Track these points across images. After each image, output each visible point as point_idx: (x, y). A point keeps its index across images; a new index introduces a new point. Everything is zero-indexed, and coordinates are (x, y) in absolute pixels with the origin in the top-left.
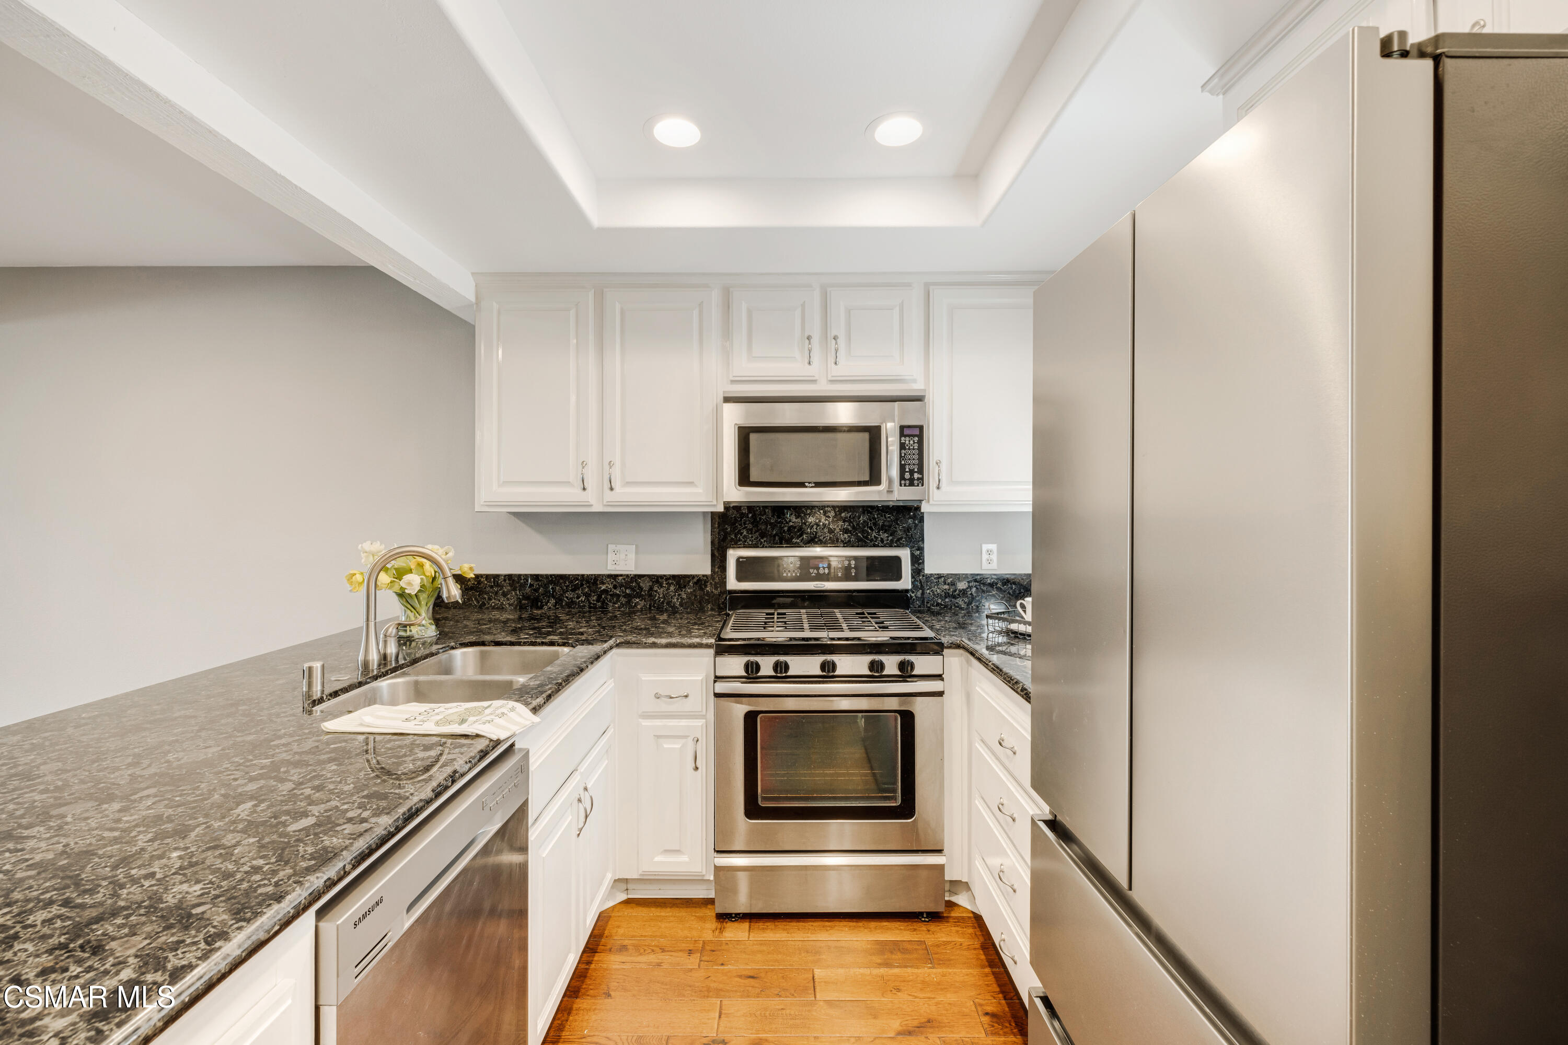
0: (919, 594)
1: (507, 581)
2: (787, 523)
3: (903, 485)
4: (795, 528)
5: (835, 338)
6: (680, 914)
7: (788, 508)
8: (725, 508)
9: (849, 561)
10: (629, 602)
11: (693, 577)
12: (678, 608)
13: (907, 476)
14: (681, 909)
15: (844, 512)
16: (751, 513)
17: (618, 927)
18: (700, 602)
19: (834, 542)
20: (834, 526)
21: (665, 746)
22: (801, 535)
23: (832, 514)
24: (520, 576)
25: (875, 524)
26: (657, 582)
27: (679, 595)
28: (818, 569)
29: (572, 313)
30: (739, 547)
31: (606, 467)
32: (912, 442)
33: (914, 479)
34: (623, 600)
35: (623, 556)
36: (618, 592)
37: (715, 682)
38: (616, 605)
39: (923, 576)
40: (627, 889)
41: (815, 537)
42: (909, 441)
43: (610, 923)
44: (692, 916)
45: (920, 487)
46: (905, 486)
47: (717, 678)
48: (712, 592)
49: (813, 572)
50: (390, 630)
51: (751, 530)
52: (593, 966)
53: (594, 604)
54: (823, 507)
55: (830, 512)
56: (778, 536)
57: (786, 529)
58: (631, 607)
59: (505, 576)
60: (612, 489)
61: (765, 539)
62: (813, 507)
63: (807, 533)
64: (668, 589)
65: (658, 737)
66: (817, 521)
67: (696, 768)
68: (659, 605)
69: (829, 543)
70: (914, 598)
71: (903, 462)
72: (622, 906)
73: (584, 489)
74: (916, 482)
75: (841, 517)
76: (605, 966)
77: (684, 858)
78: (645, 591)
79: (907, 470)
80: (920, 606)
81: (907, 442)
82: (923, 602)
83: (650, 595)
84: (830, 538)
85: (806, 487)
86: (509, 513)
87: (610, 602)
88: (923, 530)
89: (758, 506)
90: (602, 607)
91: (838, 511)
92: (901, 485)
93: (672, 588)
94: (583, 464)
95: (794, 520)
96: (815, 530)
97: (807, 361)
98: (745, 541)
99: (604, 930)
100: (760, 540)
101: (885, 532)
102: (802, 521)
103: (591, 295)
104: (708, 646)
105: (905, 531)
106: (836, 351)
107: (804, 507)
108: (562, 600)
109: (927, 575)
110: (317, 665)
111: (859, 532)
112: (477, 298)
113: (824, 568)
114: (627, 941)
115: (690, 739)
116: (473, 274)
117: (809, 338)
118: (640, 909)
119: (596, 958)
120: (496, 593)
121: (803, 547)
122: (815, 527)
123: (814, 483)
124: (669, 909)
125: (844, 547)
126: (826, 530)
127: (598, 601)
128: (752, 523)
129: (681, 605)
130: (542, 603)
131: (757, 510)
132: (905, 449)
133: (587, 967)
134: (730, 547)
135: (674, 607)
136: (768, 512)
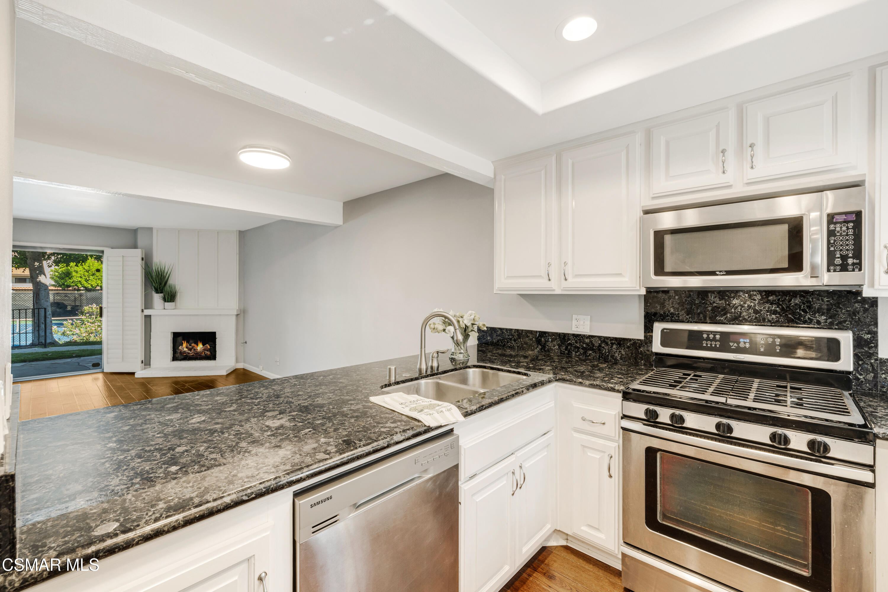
0: (871, 376)
1: (516, 333)
2: (711, 304)
3: (832, 271)
4: (719, 308)
5: (752, 146)
6: (598, 573)
7: (712, 292)
8: (647, 292)
9: (774, 339)
10: (585, 353)
11: (630, 340)
12: (619, 361)
13: (838, 261)
14: (600, 570)
15: (772, 296)
16: (677, 296)
17: (555, 561)
18: (635, 358)
19: (760, 321)
20: (761, 307)
21: (589, 454)
22: (725, 314)
23: (759, 297)
24: (522, 330)
25: (810, 307)
26: (604, 341)
27: (620, 352)
28: (738, 343)
29: (543, 172)
30: (667, 321)
31: (563, 265)
32: (844, 228)
33: (848, 264)
34: (582, 351)
35: (582, 323)
36: (578, 346)
37: (622, 418)
38: (577, 354)
39: (876, 360)
40: (567, 539)
41: (740, 316)
42: (841, 228)
43: (551, 556)
44: (607, 578)
45: (856, 272)
46: (835, 271)
47: (624, 417)
48: (645, 352)
49: (733, 345)
50: (434, 354)
51: (678, 309)
52: (531, 579)
53: (563, 351)
54: (750, 292)
55: (756, 296)
56: (702, 314)
57: (710, 308)
58: (587, 356)
59: (515, 330)
60: (566, 280)
61: (690, 316)
62: (737, 291)
63: (732, 313)
64: (612, 347)
65: (584, 446)
66: (742, 303)
67: (611, 476)
68: (605, 357)
69: (755, 322)
70: (863, 380)
71: (832, 249)
72: (562, 549)
73: (549, 280)
74: (850, 268)
75: (769, 300)
76: (538, 583)
77: (602, 536)
78: (596, 346)
79: (838, 256)
80: (869, 389)
81: (838, 229)
82: (876, 385)
83: (600, 350)
84: (756, 318)
85: (717, 275)
86: (518, 294)
87: (573, 351)
88: (876, 315)
89: (683, 291)
90: (568, 354)
91: (765, 295)
92: (829, 270)
93: (614, 346)
94: (549, 265)
95: (718, 302)
96: (739, 310)
97: (721, 170)
98: (673, 317)
99: (546, 559)
100: (685, 316)
101: (822, 315)
102: (726, 303)
103: (554, 158)
104: (618, 391)
105: (849, 315)
106: (752, 157)
107: (728, 291)
108: (545, 347)
109: (881, 359)
110: (393, 368)
111: (790, 314)
112: (495, 175)
113: (745, 343)
114: (557, 574)
115: (606, 455)
116: (492, 162)
117: (723, 151)
118: (573, 556)
119: (534, 575)
120: (511, 339)
121: (727, 324)
122: (739, 308)
123: (725, 271)
124: (591, 566)
125: (771, 326)
126: (751, 311)
127: (566, 350)
128: (679, 304)
129: (621, 358)
130: (534, 347)
131: (683, 294)
132: (835, 236)
133: (528, 577)
134: (657, 321)
135: (616, 359)
136: (693, 295)
